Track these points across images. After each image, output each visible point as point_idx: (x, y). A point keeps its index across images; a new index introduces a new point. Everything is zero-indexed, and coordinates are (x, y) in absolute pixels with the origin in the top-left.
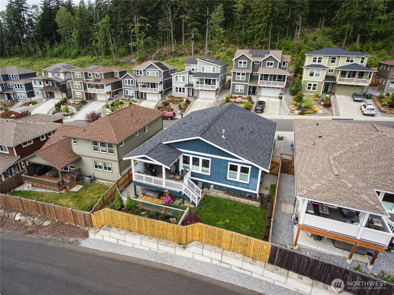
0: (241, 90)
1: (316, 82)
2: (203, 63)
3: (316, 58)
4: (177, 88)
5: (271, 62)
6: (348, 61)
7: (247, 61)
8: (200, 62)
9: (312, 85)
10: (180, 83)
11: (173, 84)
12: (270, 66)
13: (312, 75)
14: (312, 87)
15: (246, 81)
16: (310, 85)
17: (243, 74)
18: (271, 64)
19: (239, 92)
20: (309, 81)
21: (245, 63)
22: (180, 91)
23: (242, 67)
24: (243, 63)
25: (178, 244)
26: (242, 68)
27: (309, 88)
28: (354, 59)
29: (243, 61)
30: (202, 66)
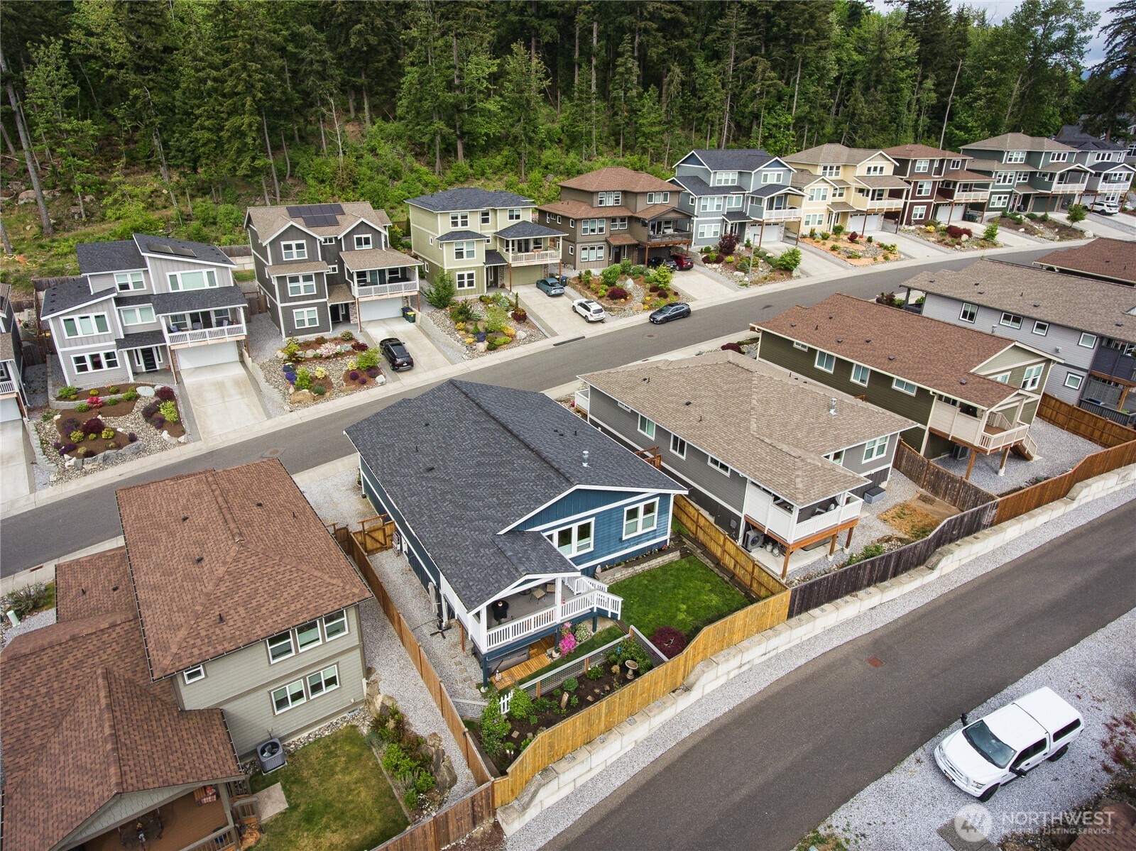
0: (312, 321)
1: (471, 269)
2: (169, 263)
3: (456, 218)
4: (80, 360)
5: (363, 236)
6: (511, 217)
7: (304, 242)
8: (158, 263)
9: (466, 277)
10: (87, 340)
11: (59, 350)
12: (365, 247)
13: (459, 254)
14: (466, 280)
15: (320, 294)
16: (461, 277)
17: (307, 278)
18: (367, 241)
19: (307, 326)
20: (457, 270)
21: (300, 246)
22: (97, 365)
23: (295, 258)
24: (294, 247)
25: (673, 694)
26: (296, 262)
27: (461, 285)
28: (521, 213)
29: (293, 243)
30: (168, 274)
